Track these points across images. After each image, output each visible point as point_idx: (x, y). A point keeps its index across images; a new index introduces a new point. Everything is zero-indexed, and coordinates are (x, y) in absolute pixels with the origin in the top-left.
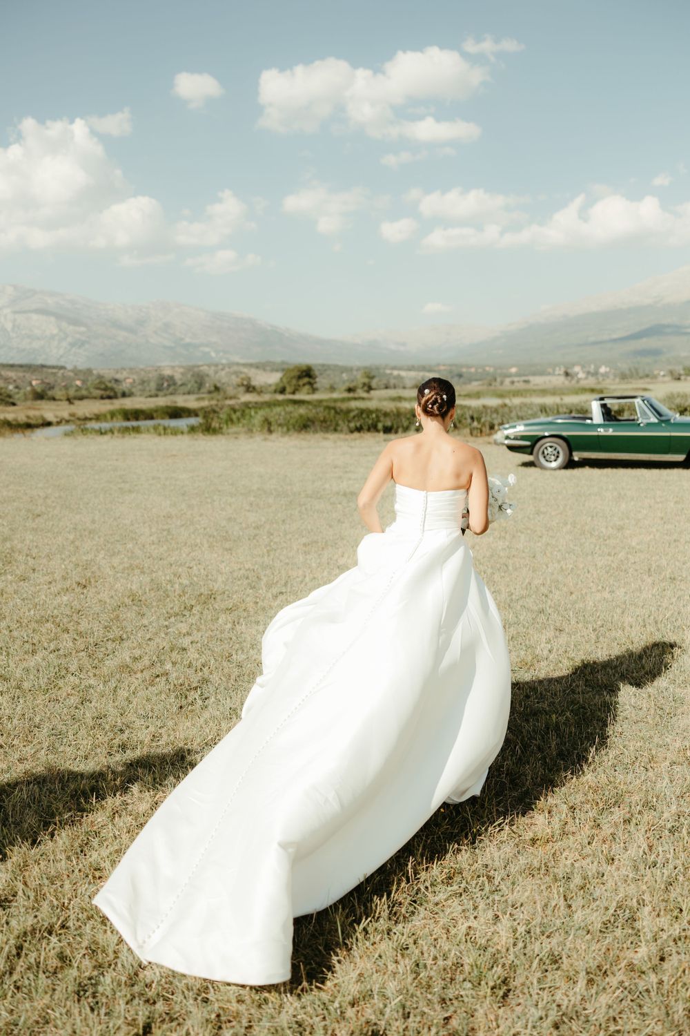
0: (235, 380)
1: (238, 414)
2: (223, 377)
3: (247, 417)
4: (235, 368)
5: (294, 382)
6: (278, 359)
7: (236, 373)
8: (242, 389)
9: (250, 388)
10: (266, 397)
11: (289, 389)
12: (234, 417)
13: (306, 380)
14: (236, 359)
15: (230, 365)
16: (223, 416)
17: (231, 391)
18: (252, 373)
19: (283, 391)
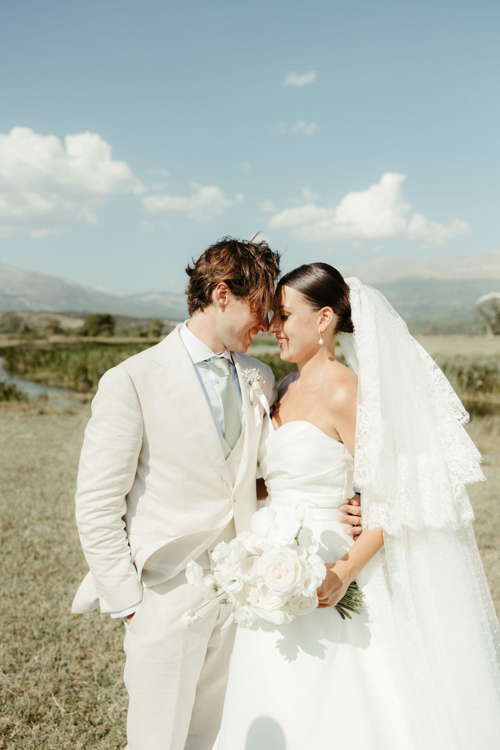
0: (45, 324)
1: (48, 356)
2: (35, 321)
3: (57, 361)
4: (45, 315)
5: (96, 327)
6: (80, 309)
7: (46, 319)
8: (51, 331)
9: (57, 330)
10: (72, 339)
11: (91, 332)
12: (42, 360)
13: (105, 326)
14: (46, 307)
15: (42, 312)
16: (29, 357)
17: (41, 333)
18: (60, 318)
19: (85, 333)
